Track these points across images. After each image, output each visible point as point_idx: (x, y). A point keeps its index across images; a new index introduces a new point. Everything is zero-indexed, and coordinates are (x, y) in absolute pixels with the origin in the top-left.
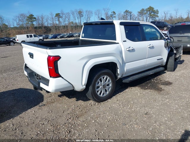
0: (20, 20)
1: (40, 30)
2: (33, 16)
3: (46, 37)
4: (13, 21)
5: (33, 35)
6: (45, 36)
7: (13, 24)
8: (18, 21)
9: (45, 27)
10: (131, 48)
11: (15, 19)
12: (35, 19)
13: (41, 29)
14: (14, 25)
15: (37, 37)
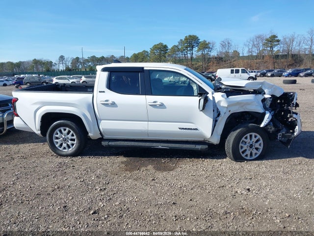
0: (254, 45)
1: (282, 60)
2: (277, 37)
3: (280, 72)
4: (244, 46)
5: (240, 69)
6: (278, 71)
7: (243, 51)
8: (250, 47)
9: (293, 56)
10: (110, 102)
11: (248, 43)
12: (277, 43)
13: (286, 58)
14: (243, 54)
15: (247, 73)
